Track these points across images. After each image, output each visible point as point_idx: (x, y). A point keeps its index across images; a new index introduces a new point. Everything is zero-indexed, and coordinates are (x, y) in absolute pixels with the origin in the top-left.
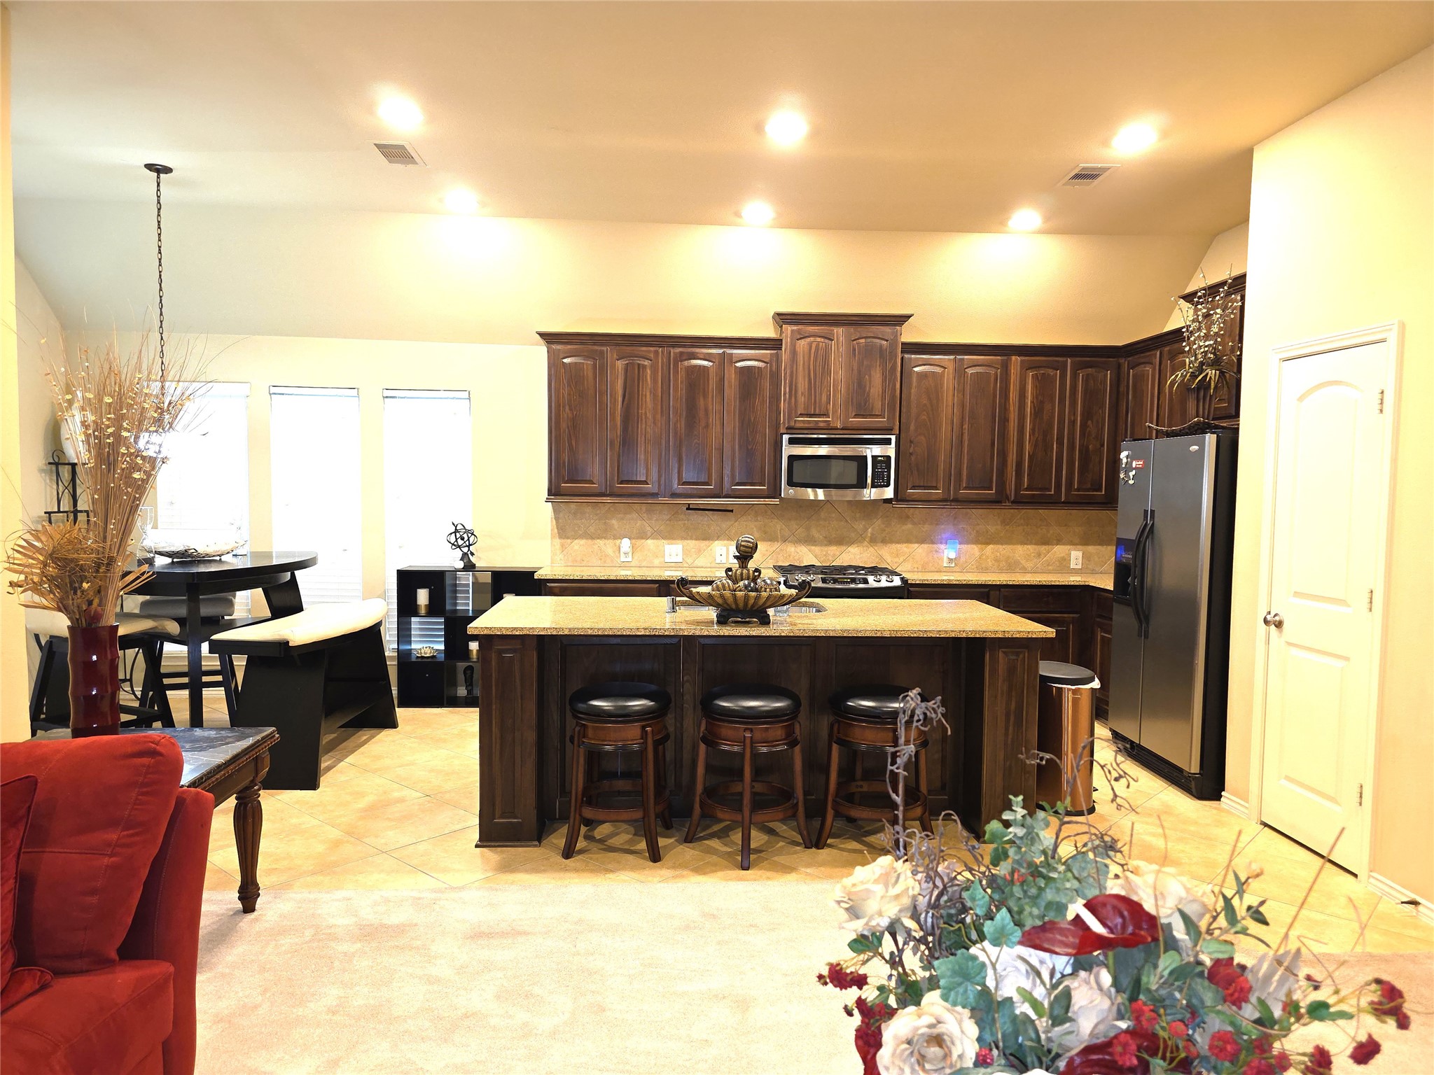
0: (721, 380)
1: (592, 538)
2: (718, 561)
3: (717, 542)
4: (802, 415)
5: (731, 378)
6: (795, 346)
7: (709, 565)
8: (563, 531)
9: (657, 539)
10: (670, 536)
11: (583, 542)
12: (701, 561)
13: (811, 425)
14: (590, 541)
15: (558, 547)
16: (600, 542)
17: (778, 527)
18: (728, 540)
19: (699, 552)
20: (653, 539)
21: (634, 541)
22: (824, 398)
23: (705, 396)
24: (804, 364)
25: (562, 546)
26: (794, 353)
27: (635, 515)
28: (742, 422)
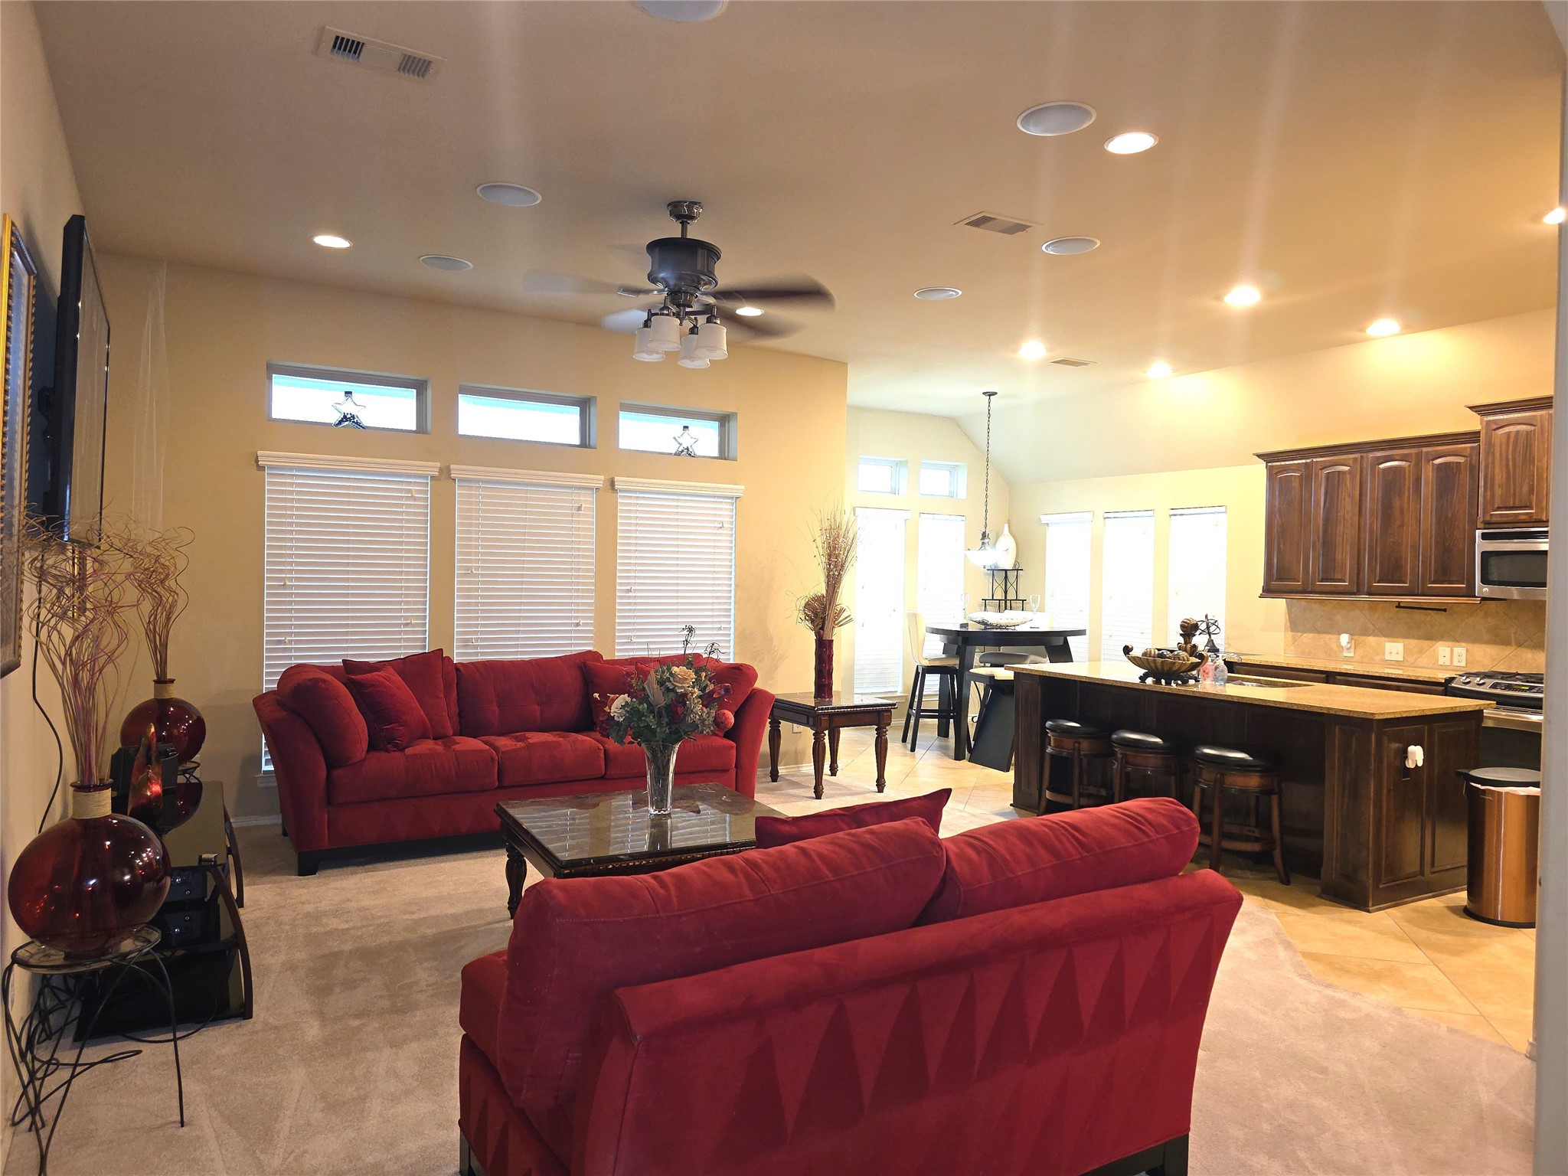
0: (1418, 480)
1: (1319, 632)
2: (1440, 663)
3: (1440, 642)
4: (1499, 509)
5: (1428, 474)
6: (1491, 437)
7: (1431, 666)
8: (1295, 624)
9: (1379, 636)
10: (1391, 634)
11: (1311, 635)
12: (1423, 660)
13: (1511, 519)
14: (1317, 636)
15: (1290, 639)
16: (1327, 637)
17: (1512, 630)
18: (1452, 641)
19: (1421, 651)
20: (1374, 636)
21: (1356, 637)
22: (1525, 489)
23: (1401, 496)
24: (1501, 455)
25: (1294, 640)
26: (1490, 444)
27: (1357, 612)
28: (1438, 519)
